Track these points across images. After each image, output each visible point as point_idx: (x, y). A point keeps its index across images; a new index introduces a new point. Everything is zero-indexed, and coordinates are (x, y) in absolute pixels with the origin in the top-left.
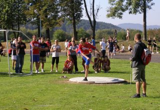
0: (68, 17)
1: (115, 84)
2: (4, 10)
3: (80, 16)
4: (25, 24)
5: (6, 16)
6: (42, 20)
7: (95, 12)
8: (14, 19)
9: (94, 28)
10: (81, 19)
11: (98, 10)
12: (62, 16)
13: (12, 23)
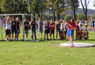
0: (71, 6)
1: (87, 48)
2: (33, 3)
3: (78, 6)
4: (46, 11)
5: (34, 6)
6: (55, 8)
7: (87, 4)
8: (39, 8)
9: (86, 13)
10: (78, 7)
11: (89, 2)
12: (67, 6)
13: (38, 10)
